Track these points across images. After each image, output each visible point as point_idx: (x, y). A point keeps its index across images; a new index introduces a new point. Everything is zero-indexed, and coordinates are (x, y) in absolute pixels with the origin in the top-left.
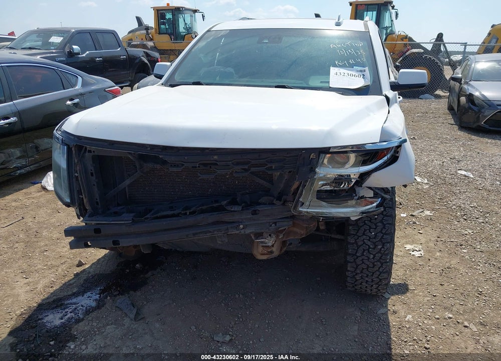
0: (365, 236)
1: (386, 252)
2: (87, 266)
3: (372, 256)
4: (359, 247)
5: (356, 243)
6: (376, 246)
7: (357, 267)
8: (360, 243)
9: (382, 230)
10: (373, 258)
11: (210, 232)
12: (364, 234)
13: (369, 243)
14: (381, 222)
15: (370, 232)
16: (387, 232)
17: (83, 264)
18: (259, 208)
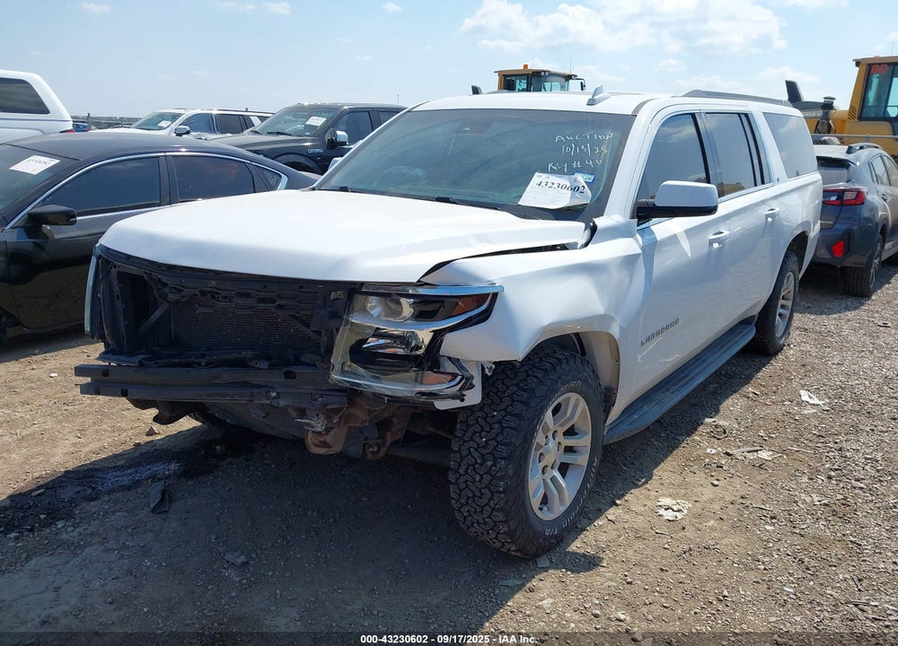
0: (472, 443)
1: (499, 474)
2: (159, 437)
3: (478, 478)
4: (462, 458)
5: (459, 452)
6: (485, 461)
7: (461, 492)
8: (465, 453)
9: (497, 435)
10: (480, 481)
11: (229, 396)
12: (471, 439)
13: (476, 454)
14: (499, 422)
15: (480, 436)
16: (504, 441)
17: (155, 434)
18: (294, 369)
